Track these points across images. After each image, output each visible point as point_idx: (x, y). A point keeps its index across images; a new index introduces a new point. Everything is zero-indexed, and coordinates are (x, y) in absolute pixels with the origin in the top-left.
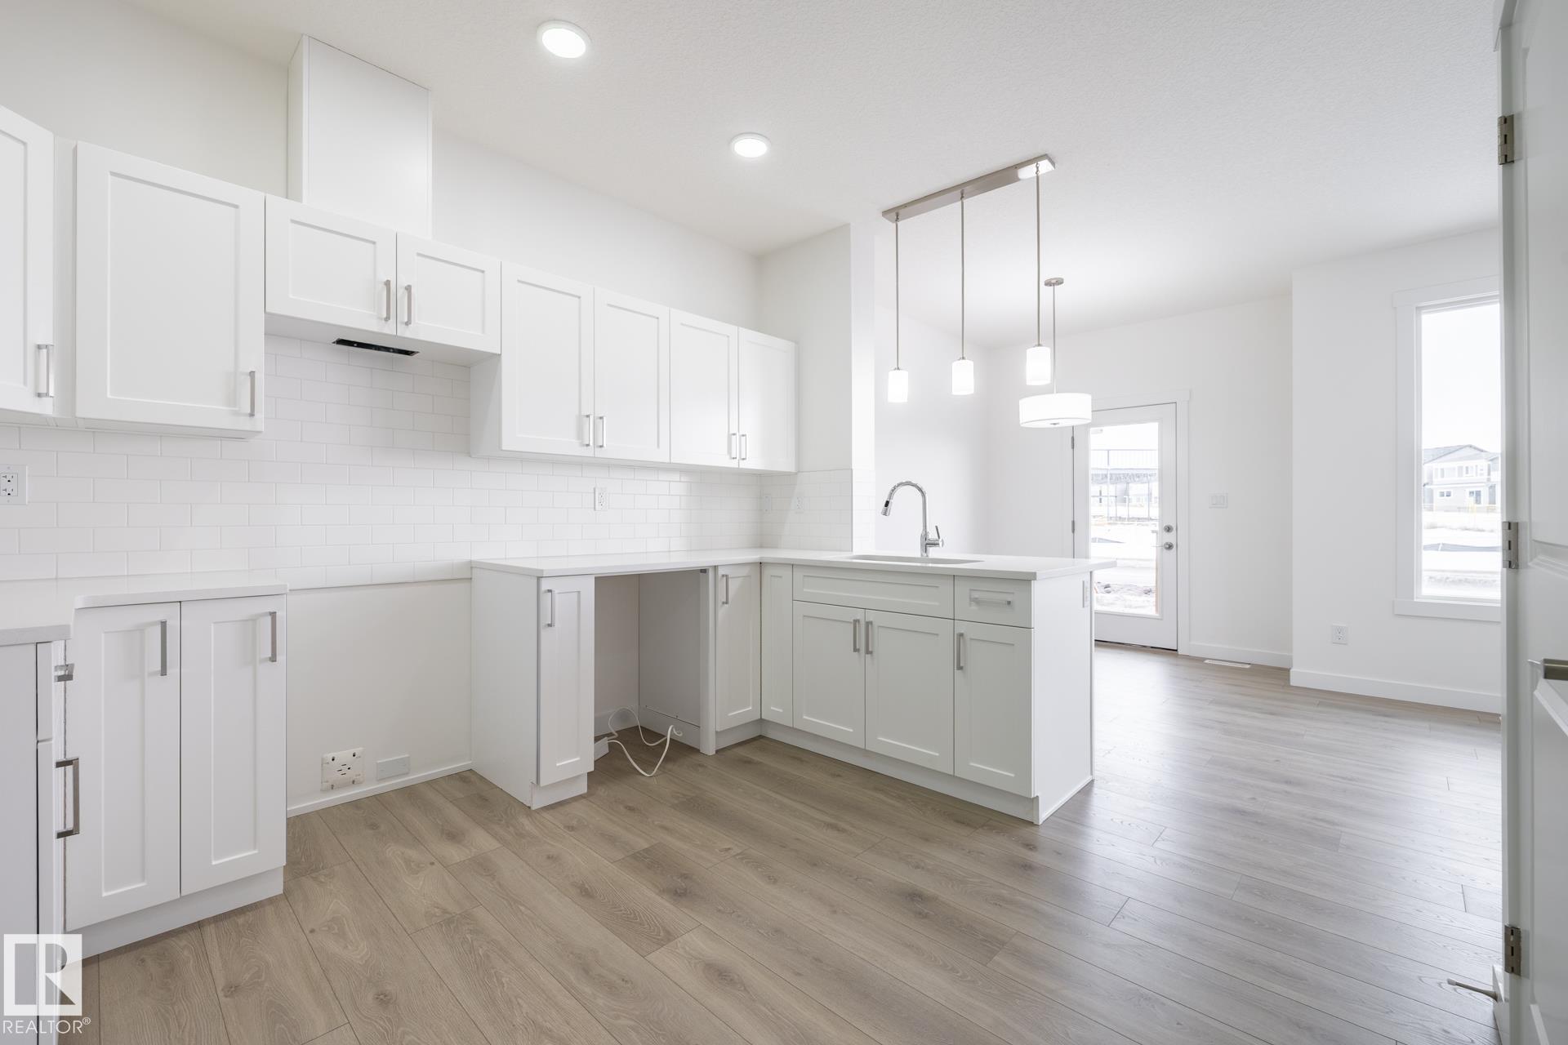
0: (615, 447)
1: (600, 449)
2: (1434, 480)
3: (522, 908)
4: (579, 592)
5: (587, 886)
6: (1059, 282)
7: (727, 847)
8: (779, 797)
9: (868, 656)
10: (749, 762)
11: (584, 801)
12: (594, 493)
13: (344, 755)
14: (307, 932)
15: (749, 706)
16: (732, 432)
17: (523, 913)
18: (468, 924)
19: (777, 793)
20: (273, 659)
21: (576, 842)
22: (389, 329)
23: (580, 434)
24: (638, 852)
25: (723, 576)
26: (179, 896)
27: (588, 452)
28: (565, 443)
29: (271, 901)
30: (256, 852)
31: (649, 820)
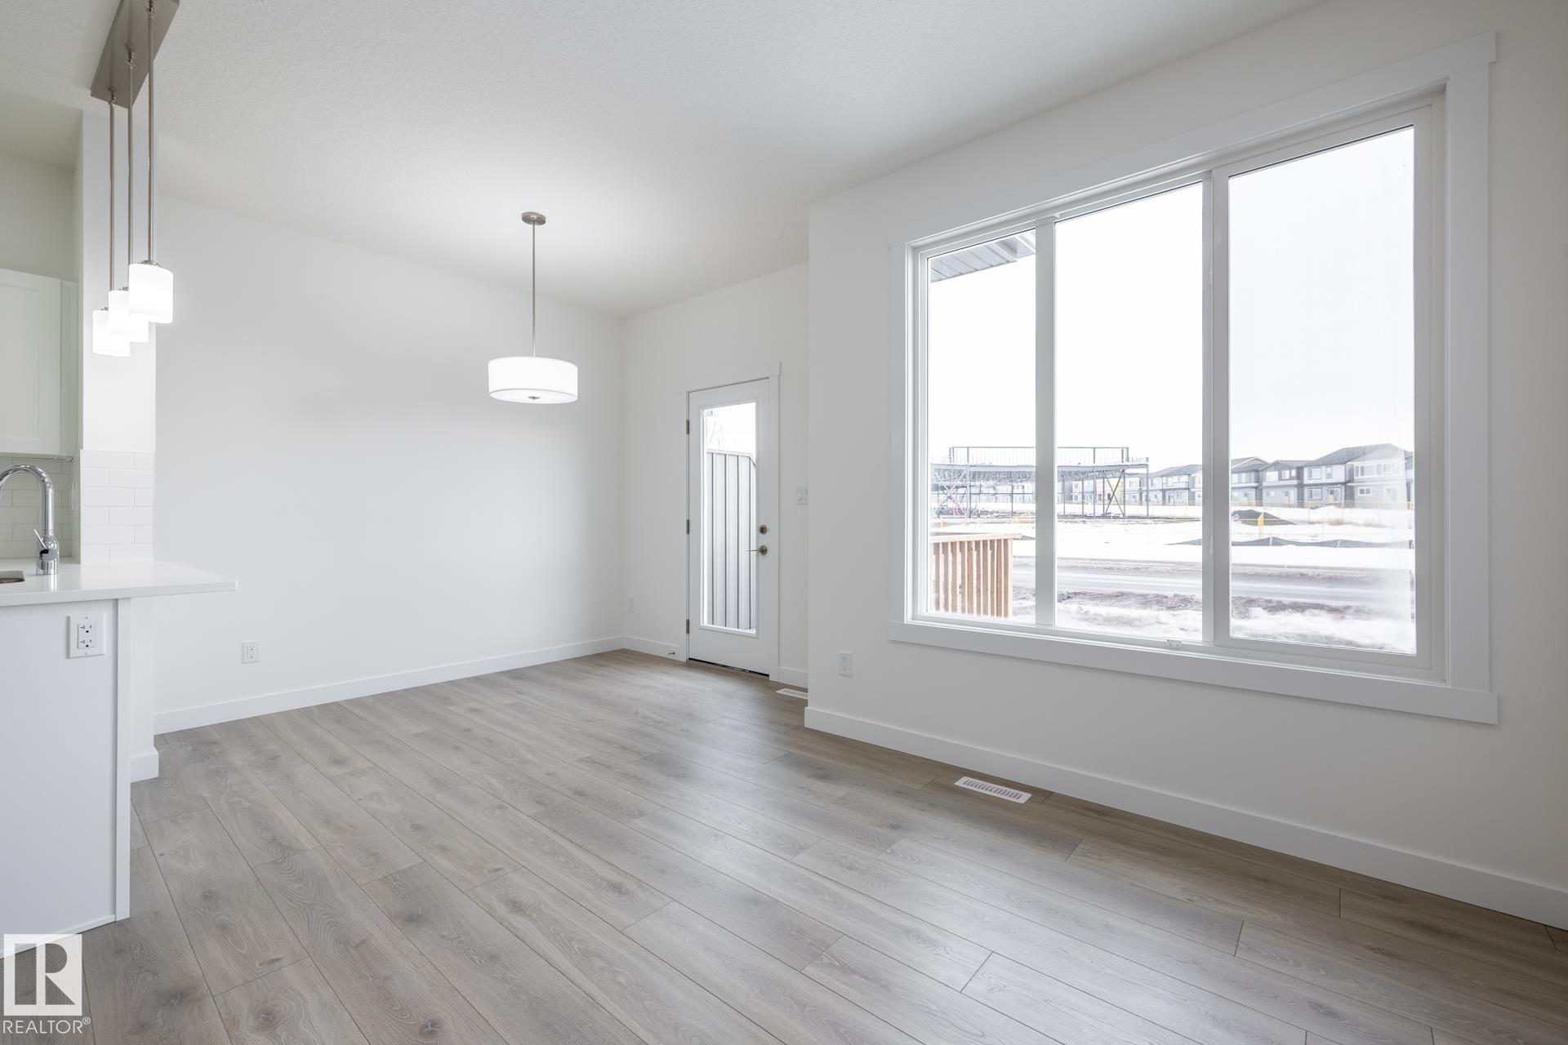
2: (1355, 477)
6: (541, 221)
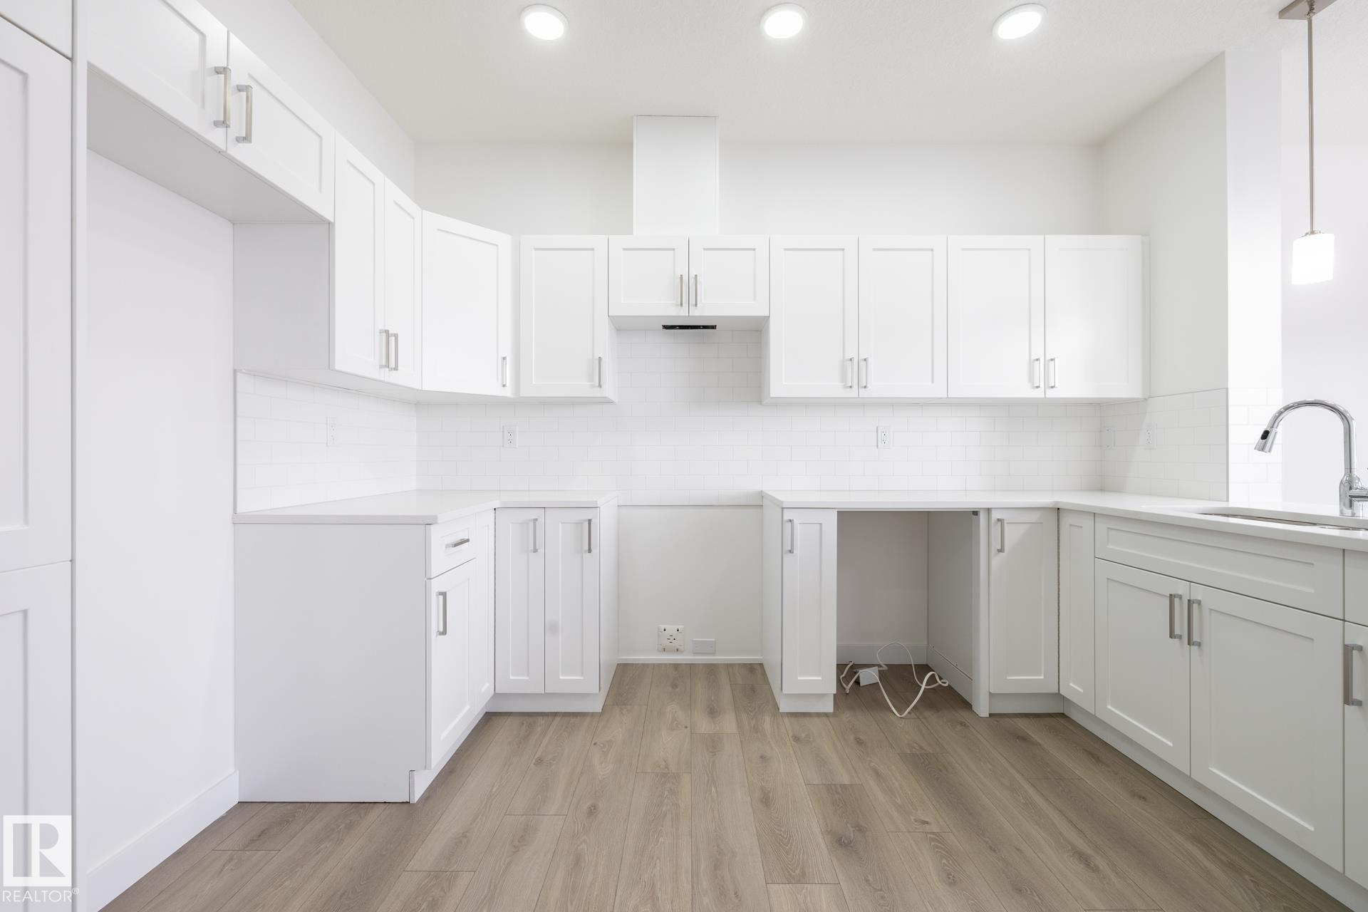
0: (878, 387)
1: (864, 389)
3: (713, 789)
4: (821, 524)
5: (771, 795)
7: (927, 820)
8: (1031, 791)
9: (1194, 648)
10: (1024, 738)
11: (825, 719)
12: (877, 431)
13: (671, 629)
14: (593, 742)
15: (1040, 675)
16: (1034, 357)
17: (711, 793)
18: (673, 783)
19: (1033, 786)
20: (590, 551)
21: (792, 752)
22: (683, 312)
23: (843, 379)
24: (835, 785)
25: (998, 520)
26: (543, 692)
27: (853, 393)
28: (831, 387)
29: (593, 714)
30: (582, 678)
31: (869, 759)
